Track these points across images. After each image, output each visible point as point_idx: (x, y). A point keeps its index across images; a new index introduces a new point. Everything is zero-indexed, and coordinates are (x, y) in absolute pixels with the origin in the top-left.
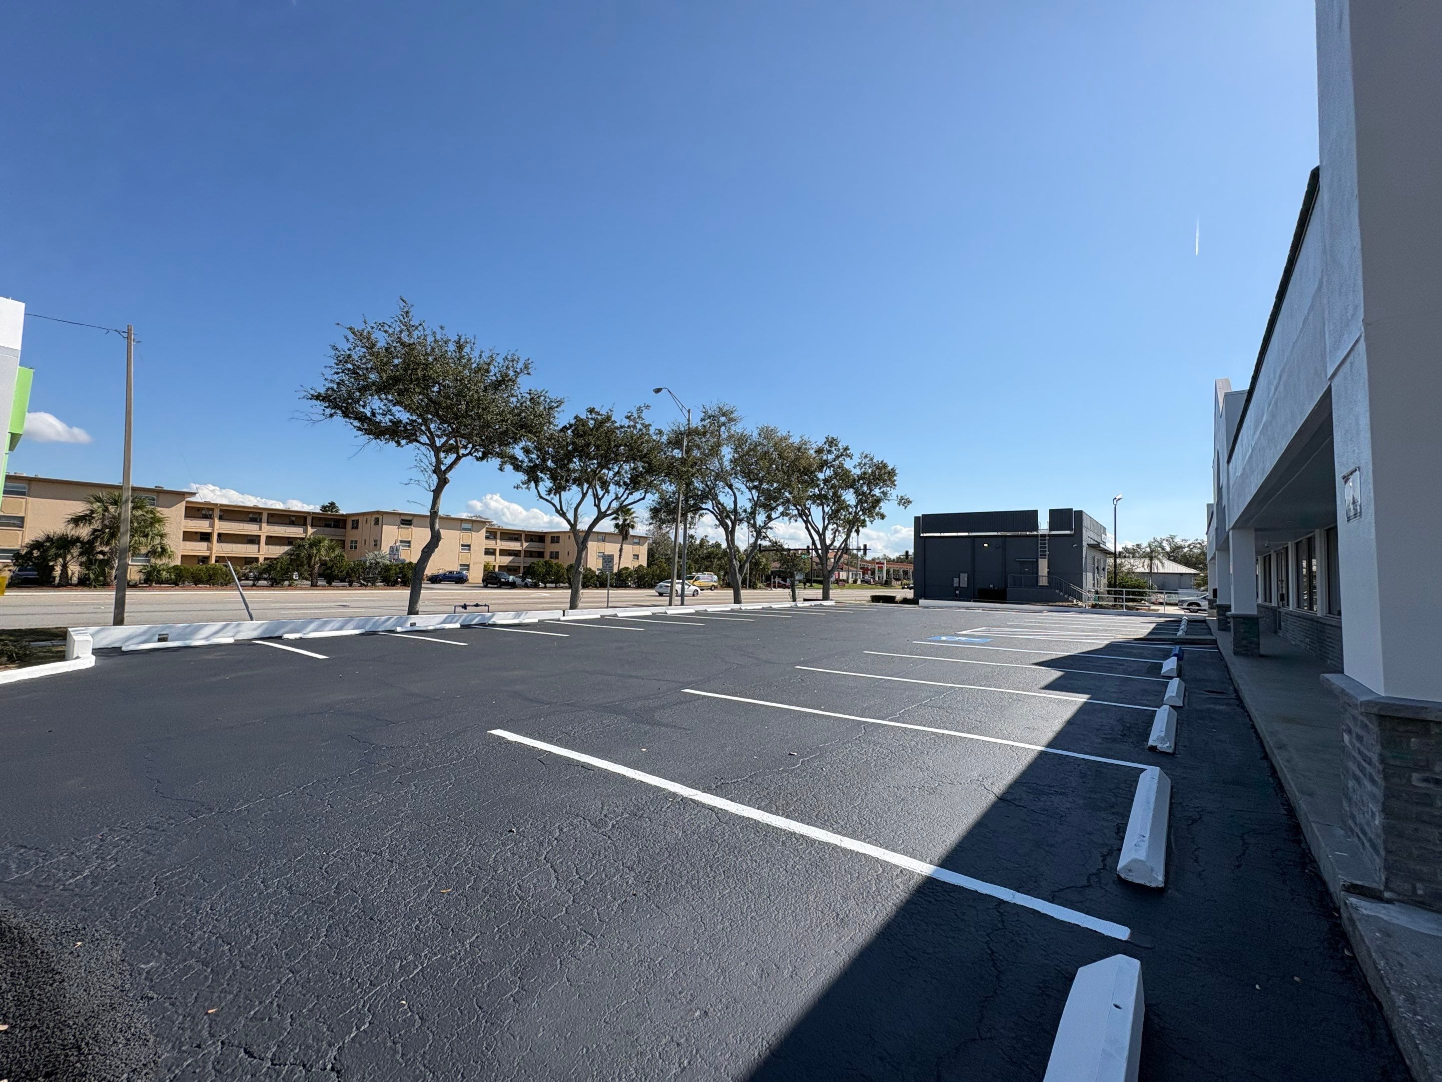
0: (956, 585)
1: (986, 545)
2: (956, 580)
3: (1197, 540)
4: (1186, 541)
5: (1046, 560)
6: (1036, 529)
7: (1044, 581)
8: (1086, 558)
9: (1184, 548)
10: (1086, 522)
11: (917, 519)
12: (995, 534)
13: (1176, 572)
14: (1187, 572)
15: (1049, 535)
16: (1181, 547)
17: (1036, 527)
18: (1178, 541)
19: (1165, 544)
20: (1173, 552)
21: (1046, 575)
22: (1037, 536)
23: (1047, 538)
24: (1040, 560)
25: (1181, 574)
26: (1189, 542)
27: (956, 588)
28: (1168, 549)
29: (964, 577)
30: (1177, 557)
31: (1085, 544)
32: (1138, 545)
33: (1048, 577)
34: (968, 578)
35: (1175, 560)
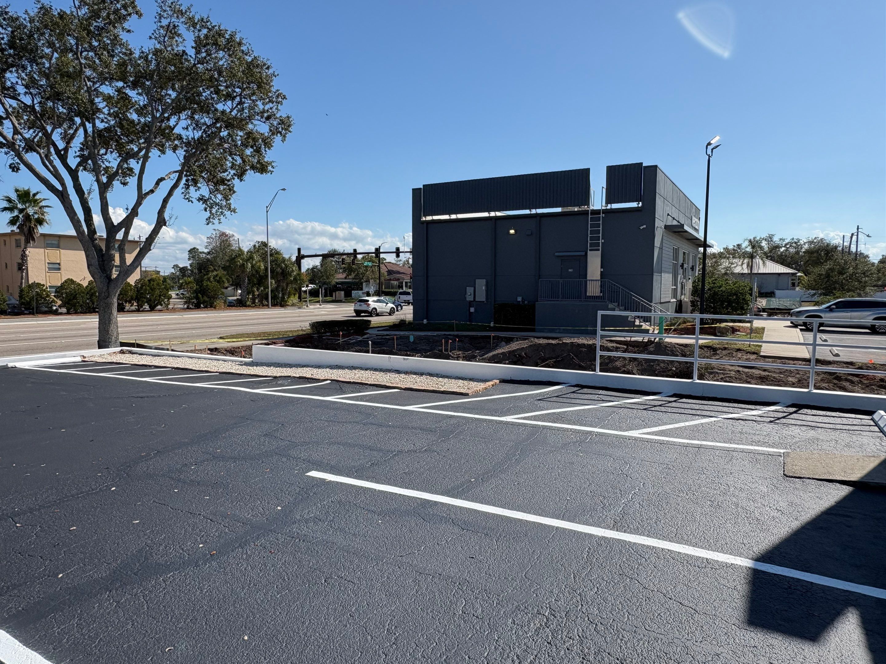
0: (470, 298)
1: (512, 232)
2: (470, 290)
3: (793, 239)
4: (784, 240)
5: (600, 252)
6: (587, 203)
7: (594, 289)
8: (661, 248)
9: (781, 247)
10: (661, 188)
11: (416, 192)
12: (527, 212)
13: (774, 272)
14: (785, 272)
15: (606, 212)
16: (778, 247)
17: (585, 197)
18: (776, 239)
19: (764, 244)
20: (771, 252)
21: (599, 278)
22: (586, 213)
23: (602, 215)
24: (589, 253)
25: (779, 274)
26: (787, 241)
27: (470, 304)
28: (766, 249)
29: (481, 285)
30: (774, 256)
31: (659, 224)
32: (738, 245)
33: (601, 282)
34: (487, 285)
35: (772, 259)
